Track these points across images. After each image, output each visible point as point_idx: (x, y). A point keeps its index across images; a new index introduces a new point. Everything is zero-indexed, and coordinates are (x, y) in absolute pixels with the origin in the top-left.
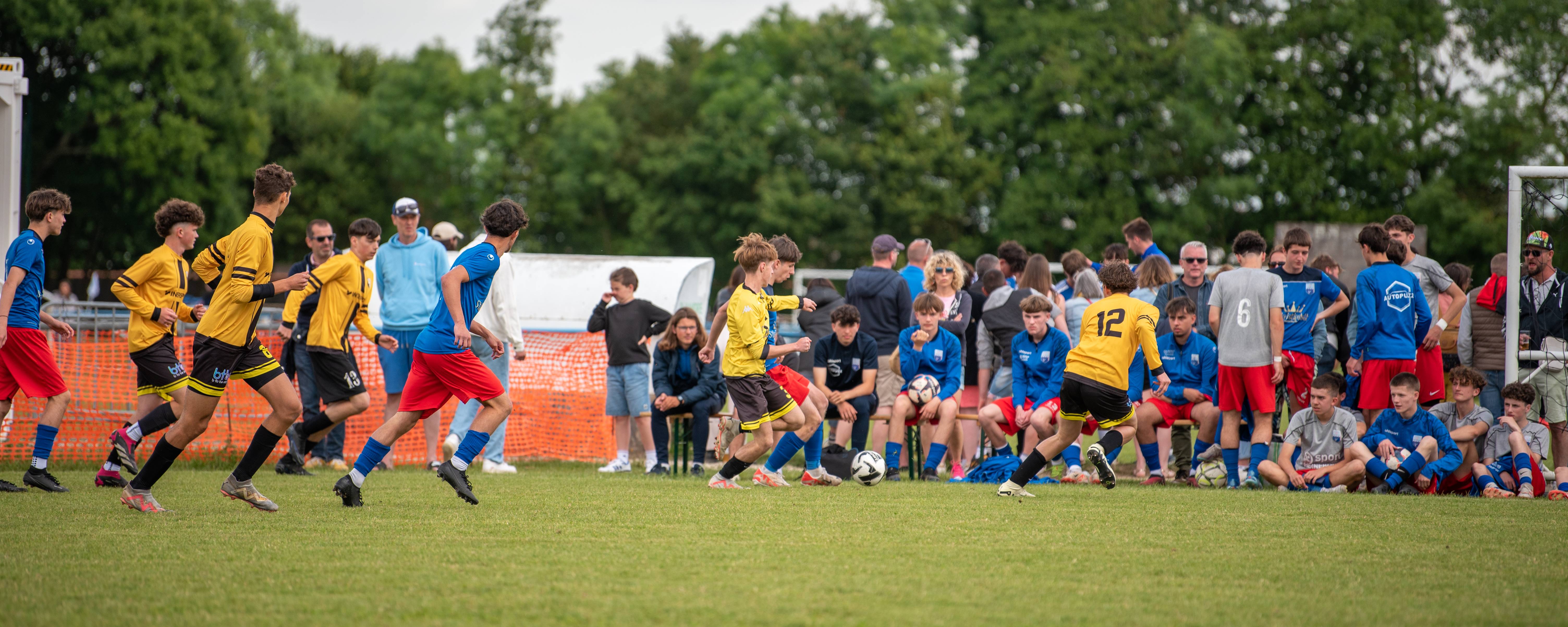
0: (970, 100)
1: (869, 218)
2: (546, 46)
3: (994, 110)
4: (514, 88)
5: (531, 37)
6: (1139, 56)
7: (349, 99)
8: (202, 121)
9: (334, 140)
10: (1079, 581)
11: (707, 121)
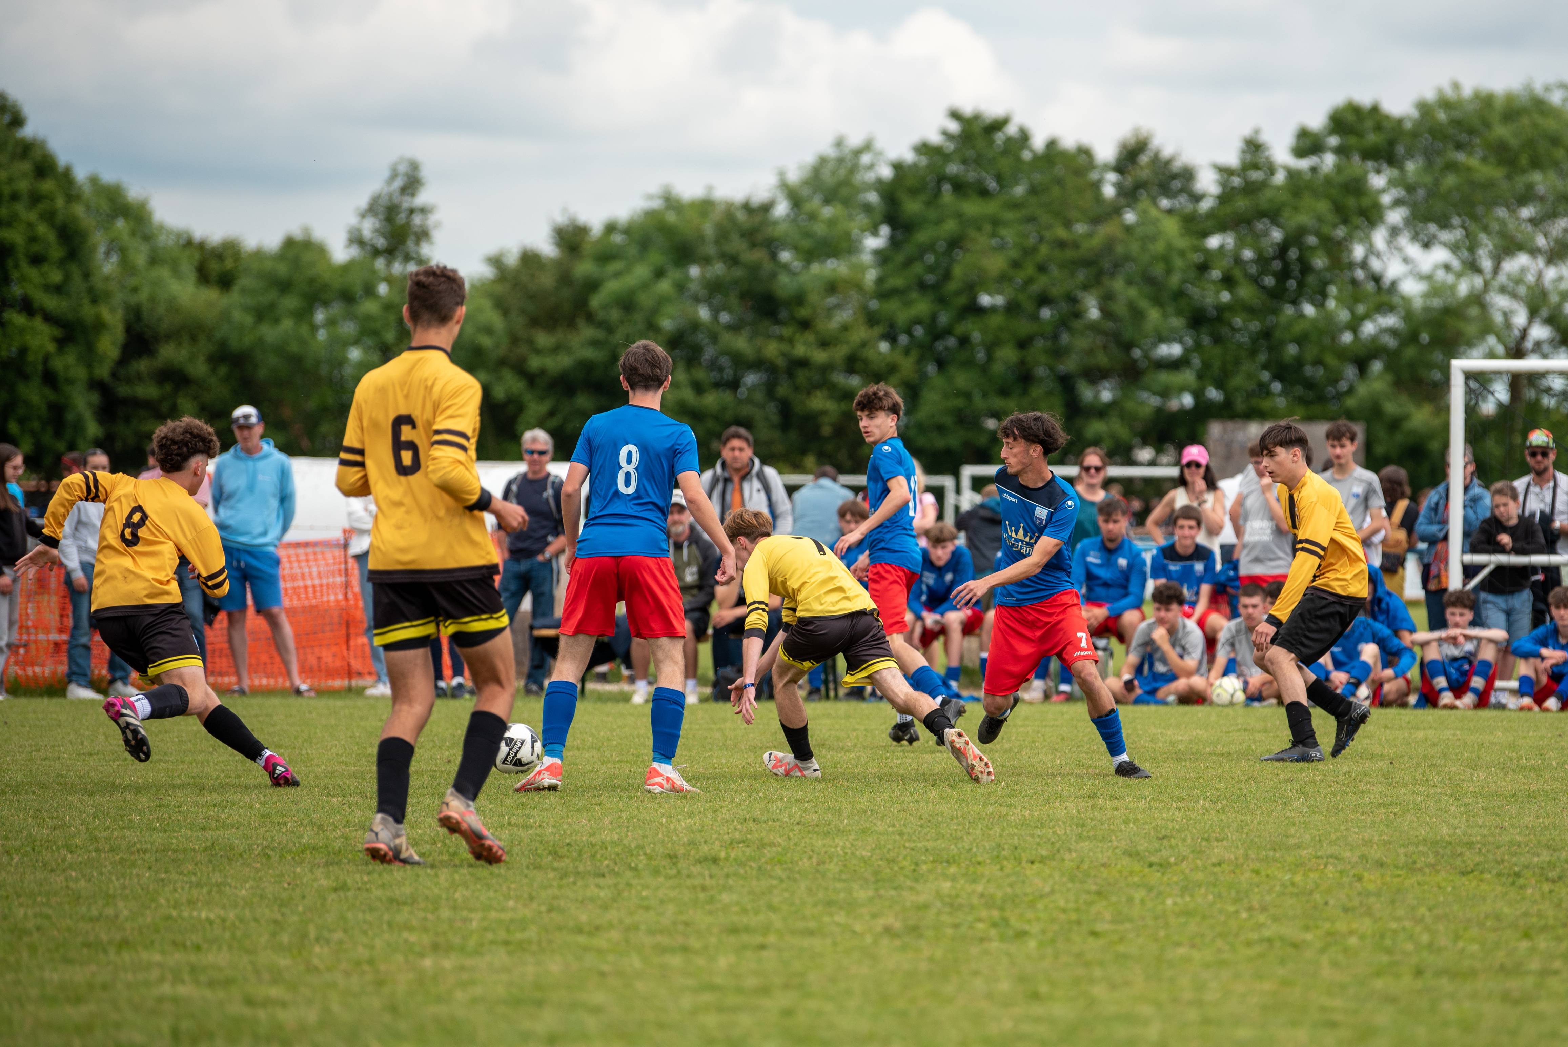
0: (884, 293)
1: (775, 418)
2: (423, 235)
3: (908, 304)
4: (389, 280)
5: (407, 227)
6: (1062, 244)
7: (211, 294)
8: (48, 318)
9: (194, 339)
10: (1009, 806)
11: (601, 315)
